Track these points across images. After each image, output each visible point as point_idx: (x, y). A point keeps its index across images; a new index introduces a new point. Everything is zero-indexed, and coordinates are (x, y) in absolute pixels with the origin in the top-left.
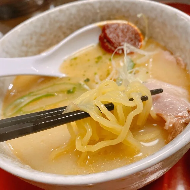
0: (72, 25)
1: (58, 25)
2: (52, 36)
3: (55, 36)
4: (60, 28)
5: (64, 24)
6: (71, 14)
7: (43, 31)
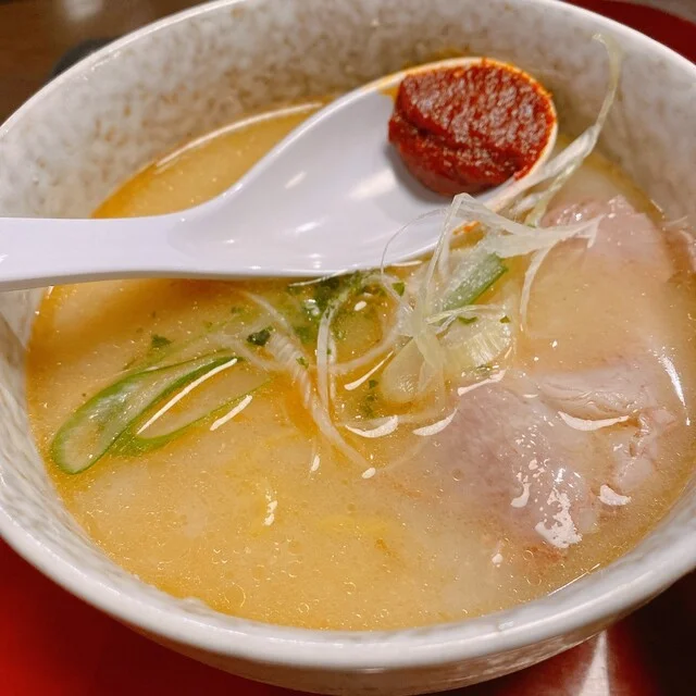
0: (272, 68)
1: (224, 64)
2: (200, 105)
3: (211, 104)
4: (232, 74)
5: (244, 63)
6: (274, 27)
7: (170, 85)
